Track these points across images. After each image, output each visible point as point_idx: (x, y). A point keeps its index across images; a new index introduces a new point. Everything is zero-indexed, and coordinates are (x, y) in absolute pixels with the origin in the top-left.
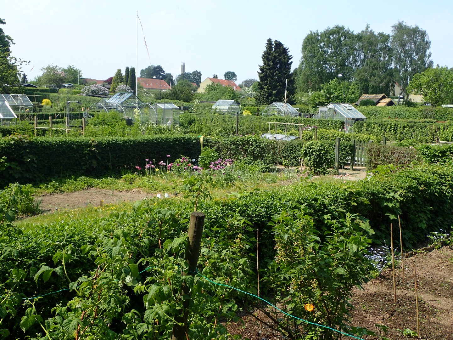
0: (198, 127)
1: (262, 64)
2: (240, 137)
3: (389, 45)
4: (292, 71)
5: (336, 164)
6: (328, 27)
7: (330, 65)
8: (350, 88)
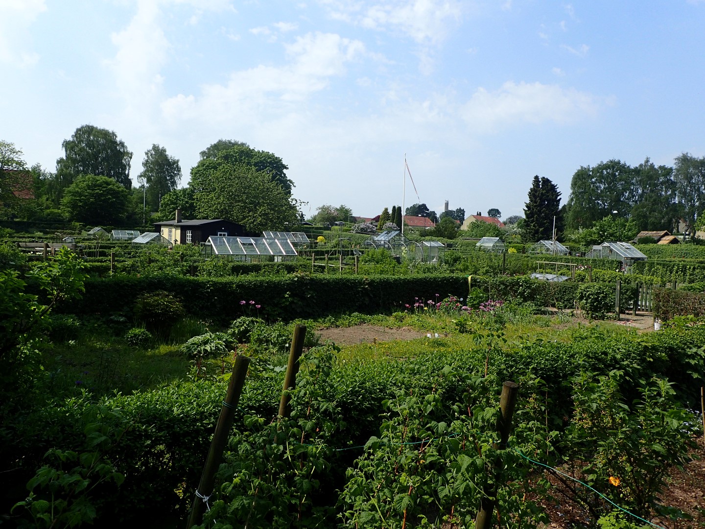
0: (464, 265)
1: (528, 201)
2: (509, 278)
3: (672, 178)
4: (560, 207)
5: (617, 309)
6: (602, 162)
7: (603, 200)
8: (626, 225)
